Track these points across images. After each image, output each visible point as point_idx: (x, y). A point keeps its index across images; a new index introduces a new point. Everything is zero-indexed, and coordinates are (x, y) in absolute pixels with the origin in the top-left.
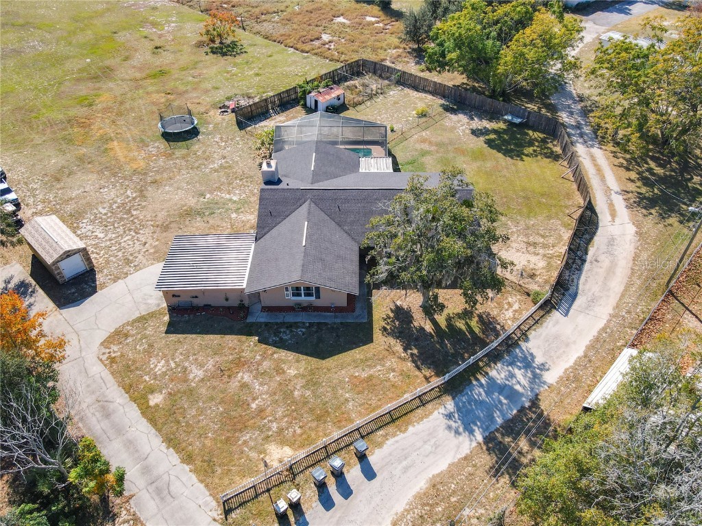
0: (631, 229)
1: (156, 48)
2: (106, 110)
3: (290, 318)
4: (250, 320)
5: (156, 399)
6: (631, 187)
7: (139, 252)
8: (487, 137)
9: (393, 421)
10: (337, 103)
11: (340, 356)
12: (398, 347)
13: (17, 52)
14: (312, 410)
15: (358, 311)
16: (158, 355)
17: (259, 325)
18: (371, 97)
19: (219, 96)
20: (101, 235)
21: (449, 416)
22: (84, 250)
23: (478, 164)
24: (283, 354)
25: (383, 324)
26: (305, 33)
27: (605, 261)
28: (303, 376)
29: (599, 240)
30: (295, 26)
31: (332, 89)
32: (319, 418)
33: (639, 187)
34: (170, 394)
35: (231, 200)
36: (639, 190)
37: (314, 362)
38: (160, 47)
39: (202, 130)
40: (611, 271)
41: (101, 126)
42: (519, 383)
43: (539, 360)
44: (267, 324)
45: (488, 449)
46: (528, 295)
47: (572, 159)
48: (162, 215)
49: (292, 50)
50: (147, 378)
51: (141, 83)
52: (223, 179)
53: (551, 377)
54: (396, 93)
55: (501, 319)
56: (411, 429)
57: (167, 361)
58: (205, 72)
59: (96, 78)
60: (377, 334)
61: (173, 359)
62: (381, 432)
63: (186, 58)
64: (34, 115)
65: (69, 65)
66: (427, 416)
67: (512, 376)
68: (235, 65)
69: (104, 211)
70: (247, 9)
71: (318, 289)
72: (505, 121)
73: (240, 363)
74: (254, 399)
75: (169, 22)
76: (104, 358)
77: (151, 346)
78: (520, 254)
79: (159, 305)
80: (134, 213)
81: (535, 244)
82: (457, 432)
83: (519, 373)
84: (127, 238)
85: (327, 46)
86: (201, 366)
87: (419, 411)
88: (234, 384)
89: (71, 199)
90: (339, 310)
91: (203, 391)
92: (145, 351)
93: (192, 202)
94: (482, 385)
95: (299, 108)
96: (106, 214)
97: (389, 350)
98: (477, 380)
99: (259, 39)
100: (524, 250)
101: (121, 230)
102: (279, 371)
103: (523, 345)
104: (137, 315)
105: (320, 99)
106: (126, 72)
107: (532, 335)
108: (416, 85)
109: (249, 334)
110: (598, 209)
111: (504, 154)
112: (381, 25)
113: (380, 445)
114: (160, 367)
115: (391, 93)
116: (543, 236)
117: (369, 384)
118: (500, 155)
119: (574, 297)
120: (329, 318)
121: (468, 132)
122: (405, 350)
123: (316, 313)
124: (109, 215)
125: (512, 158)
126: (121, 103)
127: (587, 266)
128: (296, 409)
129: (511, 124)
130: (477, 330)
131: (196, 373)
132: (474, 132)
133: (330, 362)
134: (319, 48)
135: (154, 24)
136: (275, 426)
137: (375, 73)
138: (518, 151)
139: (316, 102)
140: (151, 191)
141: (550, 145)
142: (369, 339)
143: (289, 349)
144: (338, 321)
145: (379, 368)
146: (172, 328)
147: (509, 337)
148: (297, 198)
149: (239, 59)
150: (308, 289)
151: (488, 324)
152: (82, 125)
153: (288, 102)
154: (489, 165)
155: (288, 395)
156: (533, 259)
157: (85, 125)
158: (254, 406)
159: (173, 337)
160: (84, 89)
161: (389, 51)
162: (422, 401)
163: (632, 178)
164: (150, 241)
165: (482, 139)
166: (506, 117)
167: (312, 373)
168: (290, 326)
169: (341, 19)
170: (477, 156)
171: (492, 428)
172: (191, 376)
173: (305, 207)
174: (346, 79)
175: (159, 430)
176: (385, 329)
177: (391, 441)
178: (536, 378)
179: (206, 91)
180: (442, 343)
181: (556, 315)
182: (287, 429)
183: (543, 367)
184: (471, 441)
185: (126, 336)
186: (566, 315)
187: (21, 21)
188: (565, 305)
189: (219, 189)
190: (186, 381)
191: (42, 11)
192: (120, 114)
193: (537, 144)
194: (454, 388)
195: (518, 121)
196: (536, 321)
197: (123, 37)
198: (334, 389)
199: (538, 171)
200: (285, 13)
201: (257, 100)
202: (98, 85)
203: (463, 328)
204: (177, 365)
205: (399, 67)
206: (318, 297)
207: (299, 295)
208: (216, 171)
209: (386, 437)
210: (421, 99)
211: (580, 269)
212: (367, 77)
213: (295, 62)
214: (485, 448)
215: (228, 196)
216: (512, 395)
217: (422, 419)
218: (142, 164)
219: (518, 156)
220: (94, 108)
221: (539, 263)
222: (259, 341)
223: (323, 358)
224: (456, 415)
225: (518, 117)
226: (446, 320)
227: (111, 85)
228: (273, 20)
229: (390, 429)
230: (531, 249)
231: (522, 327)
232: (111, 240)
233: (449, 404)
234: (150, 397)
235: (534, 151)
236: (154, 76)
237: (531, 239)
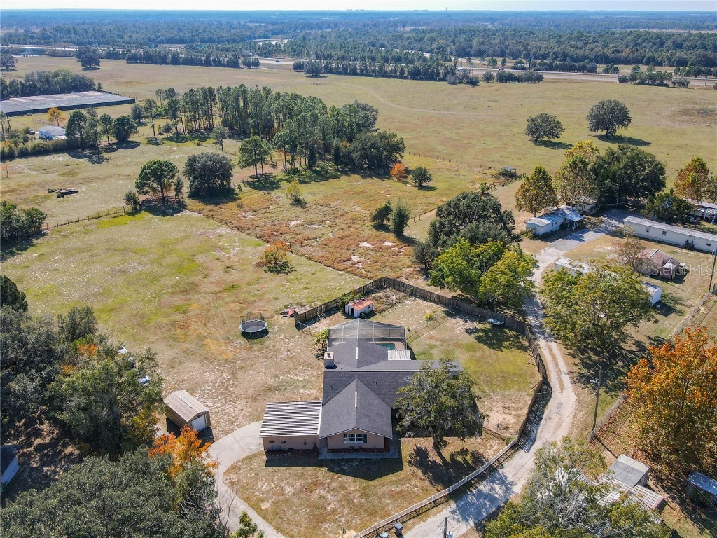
0: (573, 398)
1: (227, 268)
2: (197, 316)
3: (347, 456)
4: (320, 457)
5: (265, 506)
6: (575, 369)
7: (239, 415)
8: (477, 334)
9: (418, 515)
10: (367, 310)
11: (382, 478)
12: (419, 473)
13: (123, 272)
14: (366, 510)
15: (392, 451)
16: (262, 480)
17: (326, 460)
18: (392, 305)
19: (279, 305)
20: (211, 405)
21: (453, 512)
22: (208, 412)
23: (471, 354)
24: (345, 478)
25: (409, 459)
26: (339, 255)
27: (555, 418)
28: (359, 491)
29: (552, 404)
30: (331, 250)
31: (364, 300)
32: (371, 515)
33: (580, 369)
34: (274, 502)
35: (298, 380)
36: (580, 371)
37: (365, 483)
38: (230, 267)
39: (270, 330)
40: (559, 425)
41: (196, 328)
42: (496, 493)
43: (510, 479)
44: (332, 460)
45: (477, 530)
46: (504, 440)
47: (535, 349)
48: (250, 391)
49: (330, 268)
50: (258, 493)
51: (220, 295)
52: (291, 366)
53: (517, 489)
54: (410, 302)
55: (485, 455)
56: (429, 520)
57: (269, 483)
58: (266, 286)
59: (185, 292)
60: (405, 464)
61: (273, 482)
62: (410, 522)
63: (250, 276)
64: (145, 320)
65: (163, 281)
66: (439, 512)
67: (493, 489)
68: (288, 281)
69: (209, 389)
70: (292, 236)
71: (365, 435)
72: (490, 323)
73: (317, 484)
74: (329, 504)
75: (234, 247)
76: (227, 482)
77: (257, 474)
78: (498, 414)
79: (258, 449)
80: (231, 389)
82: (458, 521)
83: (497, 487)
84: (229, 406)
85: (356, 265)
86: (292, 486)
87: (434, 509)
88: (315, 496)
89: (185, 380)
90: (380, 450)
91: (295, 500)
92: (253, 478)
93: (271, 381)
94: (473, 495)
95: (339, 314)
96: (211, 390)
97: (413, 474)
98: (471, 491)
99: (303, 260)
100: (502, 412)
101: (223, 401)
102: (343, 488)
103: (500, 471)
104: (244, 456)
105: (356, 308)
106: (206, 287)
107: (505, 464)
108: (425, 296)
109: (321, 466)
110: (552, 384)
111: (489, 347)
112: (396, 249)
113: (410, 529)
114: (265, 487)
115: (407, 302)
116: (515, 403)
117: (402, 495)
118: (486, 347)
119: (534, 441)
120: (372, 456)
121: (463, 331)
122: (424, 474)
123: (364, 453)
124: (213, 391)
125: (495, 350)
126: (208, 310)
127: (543, 422)
128: (356, 509)
129: (494, 326)
130: (470, 462)
131: (289, 490)
132: (467, 331)
133: (375, 482)
134: (351, 267)
135: (223, 249)
136: (343, 519)
137: (394, 287)
138: (499, 345)
139: (353, 310)
140: (240, 374)
141: (521, 340)
142: (400, 468)
143: (348, 475)
144: (379, 458)
145: (407, 485)
146: (269, 463)
147: (491, 466)
148: (348, 377)
149: (290, 276)
150: (359, 435)
151: (478, 458)
152: (183, 327)
153: (331, 310)
154: (478, 354)
155: (350, 502)
156: (508, 417)
157: (184, 327)
158: (329, 508)
159: (270, 469)
160: (178, 300)
161: (404, 269)
162: (436, 504)
163: (576, 363)
164: (245, 409)
165: (473, 335)
166: (490, 320)
167: (364, 489)
168: (348, 461)
169: (365, 244)
170: (470, 348)
171: (480, 519)
172: (286, 492)
173: (354, 384)
174: (373, 292)
175: (270, 523)
176: (410, 462)
177: (417, 526)
178: (508, 490)
179: (269, 301)
180: (447, 469)
181: (521, 452)
182: (351, 521)
183: (513, 484)
184: (467, 525)
185: (240, 469)
186: (528, 452)
187: (120, 247)
188: (527, 446)
189: (288, 372)
190: (283, 495)
191: (136, 239)
192: (208, 319)
193: (512, 339)
194: (456, 496)
195: (498, 323)
196: (507, 456)
197: (200, 259)
198: (379, 498)
199: (512, 359)
200: (322, 239)
201: (308, 308)
202: (188, 297)
203: (461, 460)
204: (276, 486)
205: (411, 283)
206: (365, 441)
207: (353, 440)
208: (284, 360)
209: (414, 524)
210: (429, 307)
211: (538, 424)
212: (388, 290)
213: (334, 278)
214: (475, 529)
215: (295, 377)
216: (493, 500)
217: (436, 514)
218: (231, 355)
219: (499, 348)
220: (188, 314)
221: (511, 420)
222: (328, 470)
223: (371, 480)
224: (457, 512)
225: (498, 320)
226: (450, 455)
227: (197, 296)
228: (313, 244)
229: (416, 520)
230: (506, 411)
231: (499, 460)
232: (217, 408)
233: (453, 506)
234: (262, 504)
235: (510, 344)
236: (229, 290)
237: (506, 404)
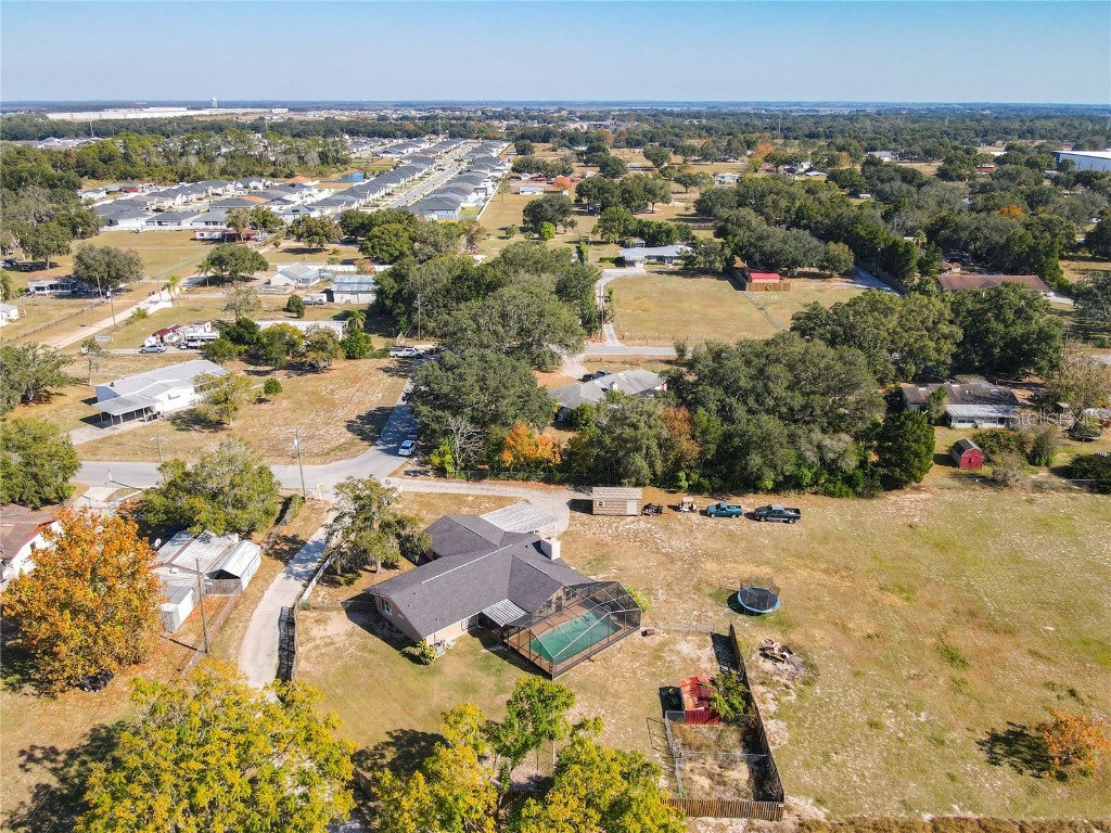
27: (262, 658)
40: (256, 652)
43: (292, 579)
46: (314, 609)
53: (281, 576)
55: (325, 589)
67: (304, 567)
78: (335, 634)
81: (326, 645)
82: (321, 540)
83: (300, 570)
94: (319, 557)
98: (322, 558)
100: (333, 637)
103: (304, 582)
107: (301, 589)
111: (415, 733)
116: (322, 654)
118: (419, 729)
119: (280, 621)
125: (402, 731)
127: (277, 647)
138: (402, 746)
154: (422, 710)
156: (323, 634)
183: (288, 578)
186: (282, 608)
211: (281, 641)
216: (300, 561)
219: (397, 738)
221: (317, 632)
235: (383, 756)
237: (332, 647)
